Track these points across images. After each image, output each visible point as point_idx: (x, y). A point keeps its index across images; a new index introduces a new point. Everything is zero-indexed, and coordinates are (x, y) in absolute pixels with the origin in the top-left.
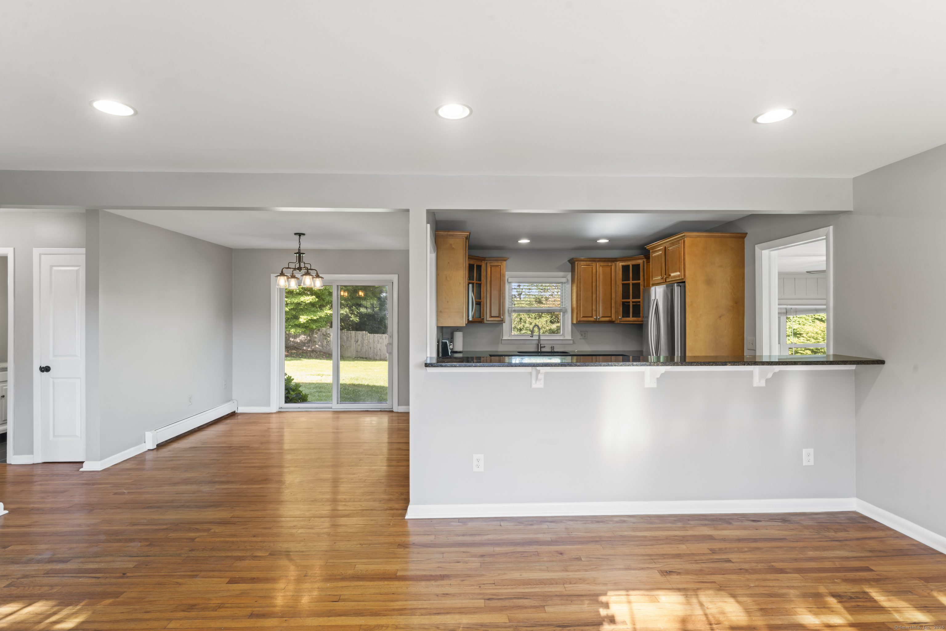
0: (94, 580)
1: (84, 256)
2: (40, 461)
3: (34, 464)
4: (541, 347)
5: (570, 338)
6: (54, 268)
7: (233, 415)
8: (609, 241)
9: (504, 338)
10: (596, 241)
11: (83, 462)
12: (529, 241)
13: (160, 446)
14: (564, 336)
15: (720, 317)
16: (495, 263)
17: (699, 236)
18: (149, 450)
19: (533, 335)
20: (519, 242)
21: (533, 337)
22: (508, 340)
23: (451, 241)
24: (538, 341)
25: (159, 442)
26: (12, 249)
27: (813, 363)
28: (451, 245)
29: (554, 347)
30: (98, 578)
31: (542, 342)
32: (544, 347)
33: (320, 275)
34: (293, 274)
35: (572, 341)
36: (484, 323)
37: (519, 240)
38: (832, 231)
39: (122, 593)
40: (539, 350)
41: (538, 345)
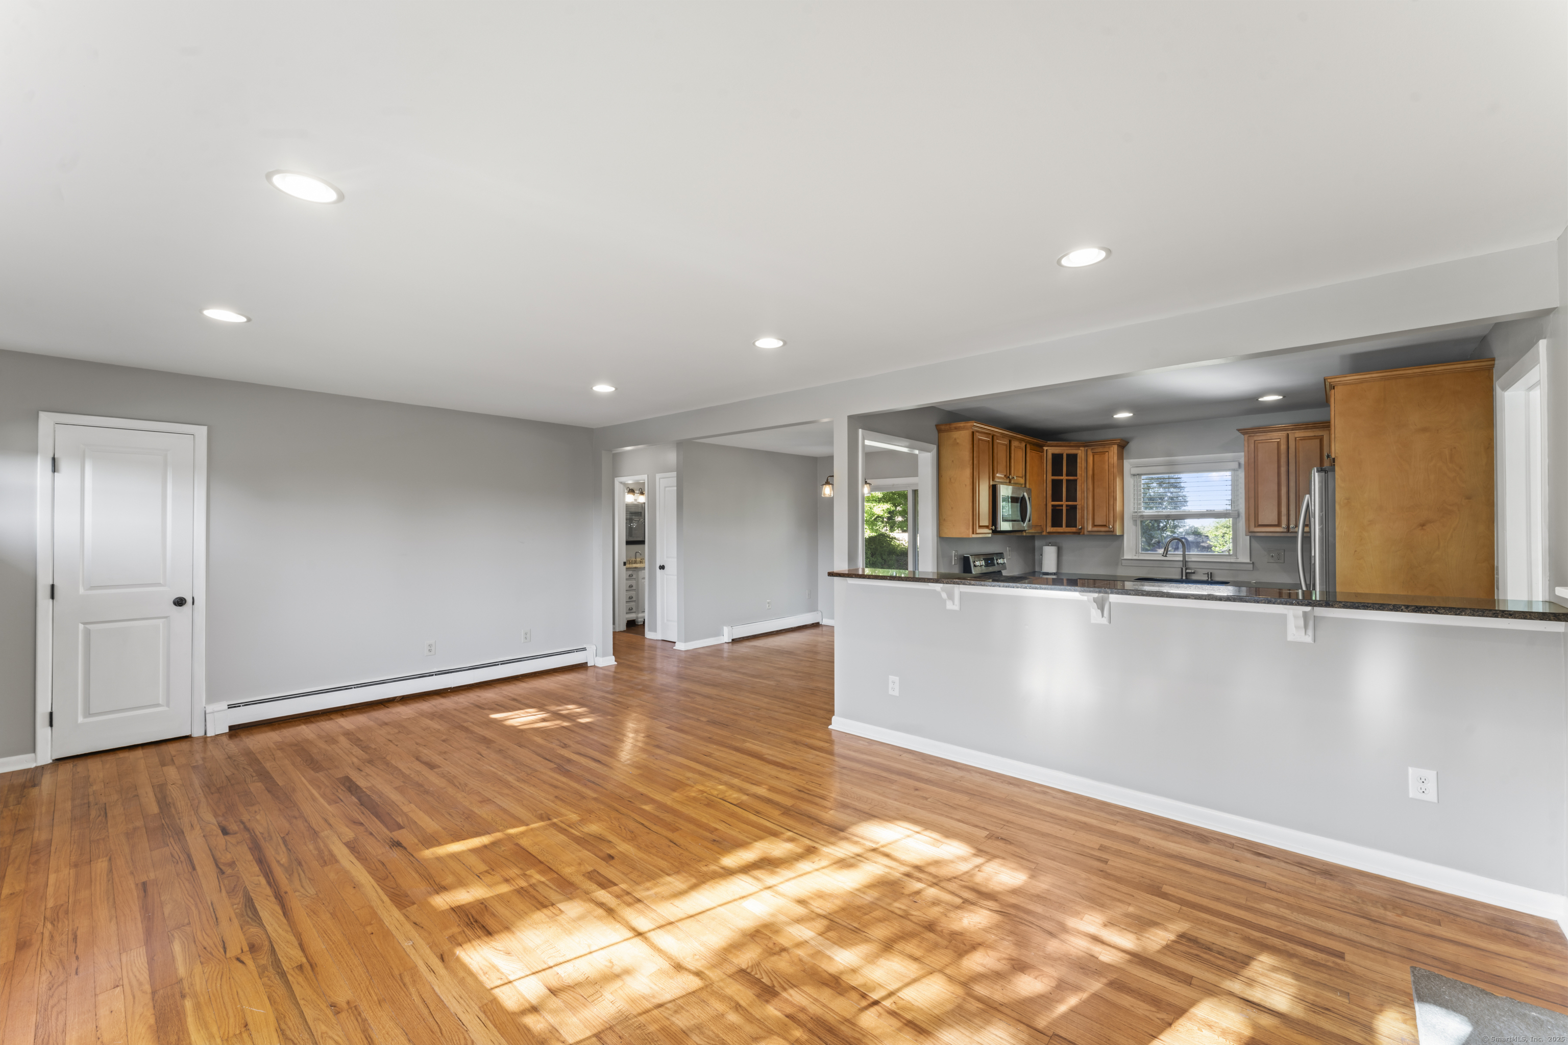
0: (614, 706)
1: (676, 478)
2: (660, 639)
3: (657, 640)
4: (1187, 573)
5: (1248, 560)
6: (667, 489)
7: (816, 625)
8: (1284, 397)
9: (1125, 557)
10: (1257, 400)
11: (675, 643)
12: (1131, 415)
13: (734, 641)
14: (1236, 556)
15: (1423, 525)
16: (1100, 450)
17: (1362, 382)
18: (726, 643)
19: (1166, 554)
20: (1115, 416)
21: (1166, 556)
22: (1132, 560)
23: (956, 435)
24: (1182, 563)
25: (734, 638)
26: (646, 476)
27: (1370, 607)
28: (955, 439)
29: (1211, 573)
30: (615, 705)
31: (1190, 565)
32: (1194, 573)
33: (868, 481)
34: (827, 480)
35: (1252, 566)
36: (1084, 534)
37: (1116, 414)
38: (1545, 350)
39: (617, 715)
40: (1184, 578)
41: (1182, 569)
